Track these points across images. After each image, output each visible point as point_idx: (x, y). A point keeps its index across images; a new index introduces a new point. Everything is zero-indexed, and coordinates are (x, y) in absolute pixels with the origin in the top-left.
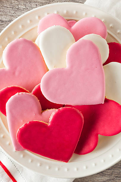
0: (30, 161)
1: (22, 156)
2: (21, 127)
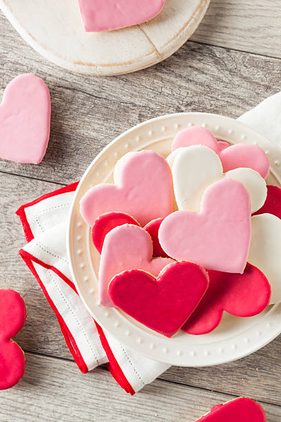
0: (116, 324)
1: (107, 314)
2: (118, 275)
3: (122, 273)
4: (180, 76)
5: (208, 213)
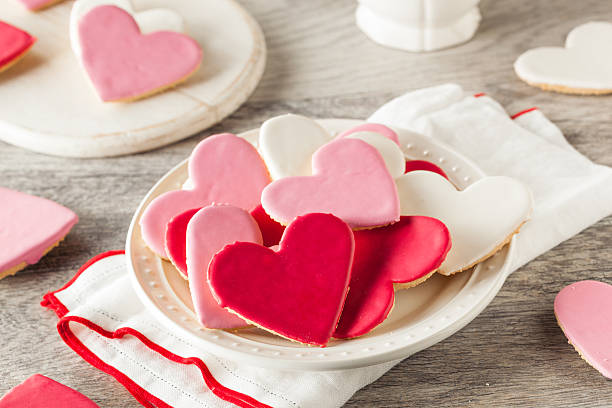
3: (222, 249)
5: (325, 172)
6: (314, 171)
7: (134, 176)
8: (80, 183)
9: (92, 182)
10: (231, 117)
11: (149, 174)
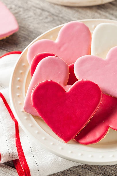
0: (30, 125)
1: (26, 118)
3: (44, 81)
4: (112, 14)
5: (110, 59)
6: (106, 57)
7: (56, 16)
8: (34, 10)
9: (39, 11)
10: (110, 3)
11: (62, 18)
